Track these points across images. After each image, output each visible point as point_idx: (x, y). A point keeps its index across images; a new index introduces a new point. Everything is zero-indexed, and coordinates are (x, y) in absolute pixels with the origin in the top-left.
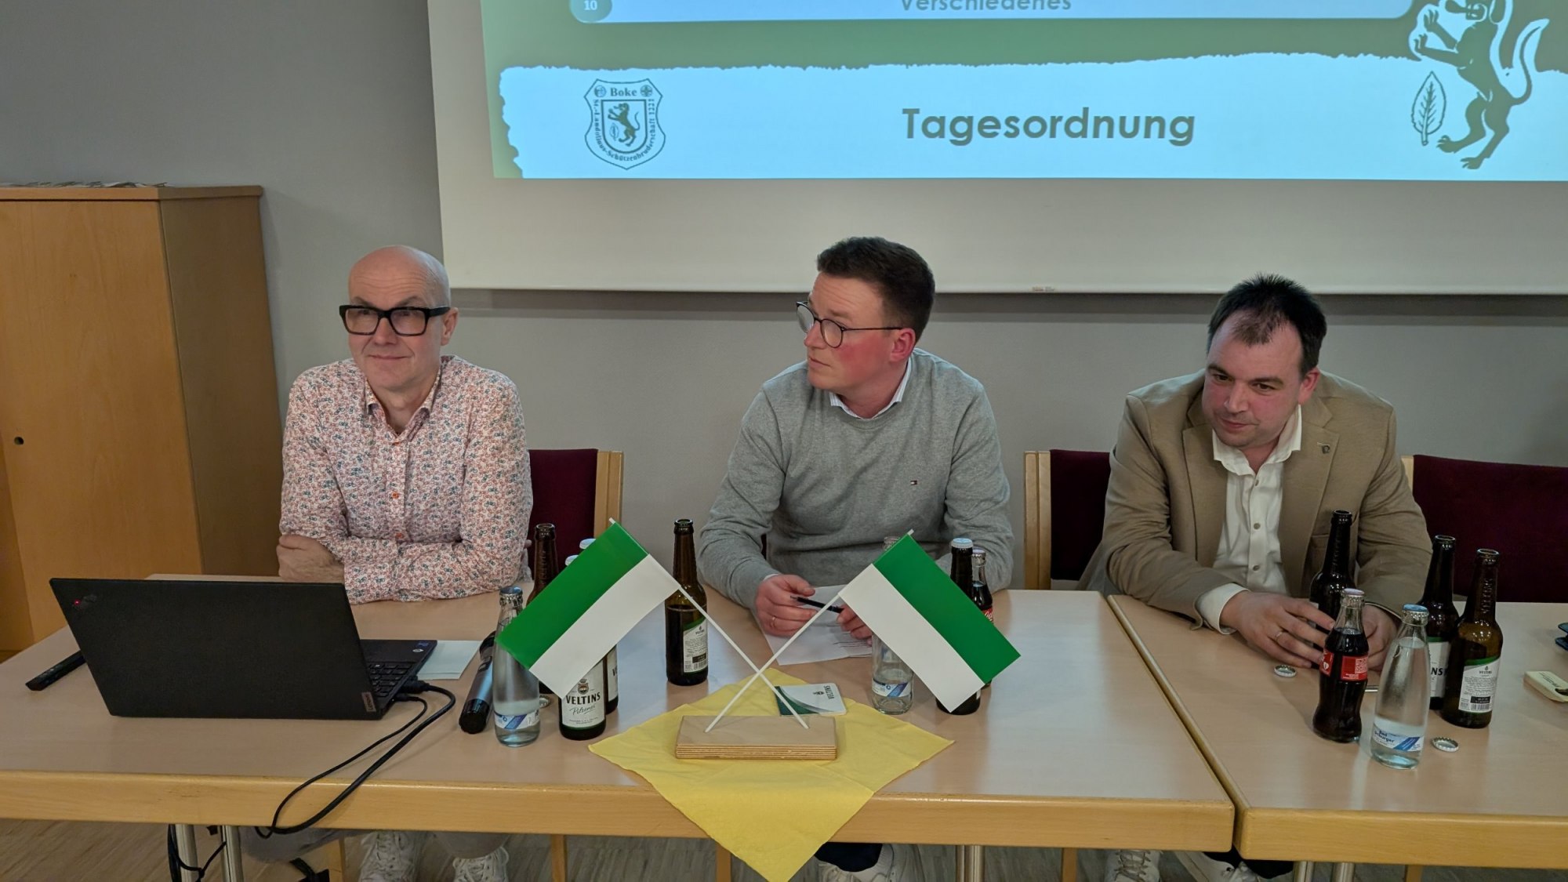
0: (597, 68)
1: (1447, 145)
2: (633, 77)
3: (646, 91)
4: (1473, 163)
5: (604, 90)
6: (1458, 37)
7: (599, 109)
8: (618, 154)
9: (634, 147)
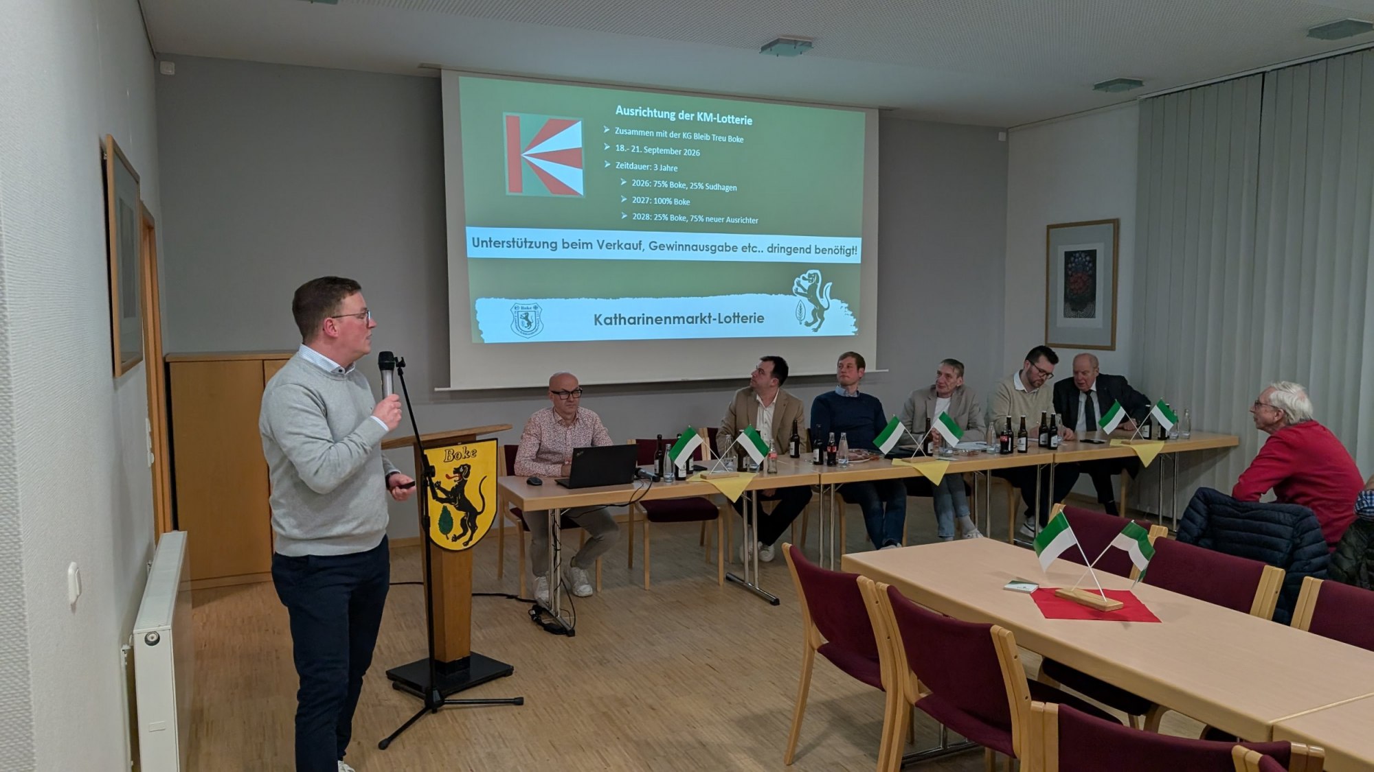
0: (516, 299)
1: (808, 324)
2: (530, 302)
3: (535, 308)
4: (816, 330)
5: (518, 307)
6: (807, 288)
7: (516, 315)
8: (525, 333)
9: (531, 329)
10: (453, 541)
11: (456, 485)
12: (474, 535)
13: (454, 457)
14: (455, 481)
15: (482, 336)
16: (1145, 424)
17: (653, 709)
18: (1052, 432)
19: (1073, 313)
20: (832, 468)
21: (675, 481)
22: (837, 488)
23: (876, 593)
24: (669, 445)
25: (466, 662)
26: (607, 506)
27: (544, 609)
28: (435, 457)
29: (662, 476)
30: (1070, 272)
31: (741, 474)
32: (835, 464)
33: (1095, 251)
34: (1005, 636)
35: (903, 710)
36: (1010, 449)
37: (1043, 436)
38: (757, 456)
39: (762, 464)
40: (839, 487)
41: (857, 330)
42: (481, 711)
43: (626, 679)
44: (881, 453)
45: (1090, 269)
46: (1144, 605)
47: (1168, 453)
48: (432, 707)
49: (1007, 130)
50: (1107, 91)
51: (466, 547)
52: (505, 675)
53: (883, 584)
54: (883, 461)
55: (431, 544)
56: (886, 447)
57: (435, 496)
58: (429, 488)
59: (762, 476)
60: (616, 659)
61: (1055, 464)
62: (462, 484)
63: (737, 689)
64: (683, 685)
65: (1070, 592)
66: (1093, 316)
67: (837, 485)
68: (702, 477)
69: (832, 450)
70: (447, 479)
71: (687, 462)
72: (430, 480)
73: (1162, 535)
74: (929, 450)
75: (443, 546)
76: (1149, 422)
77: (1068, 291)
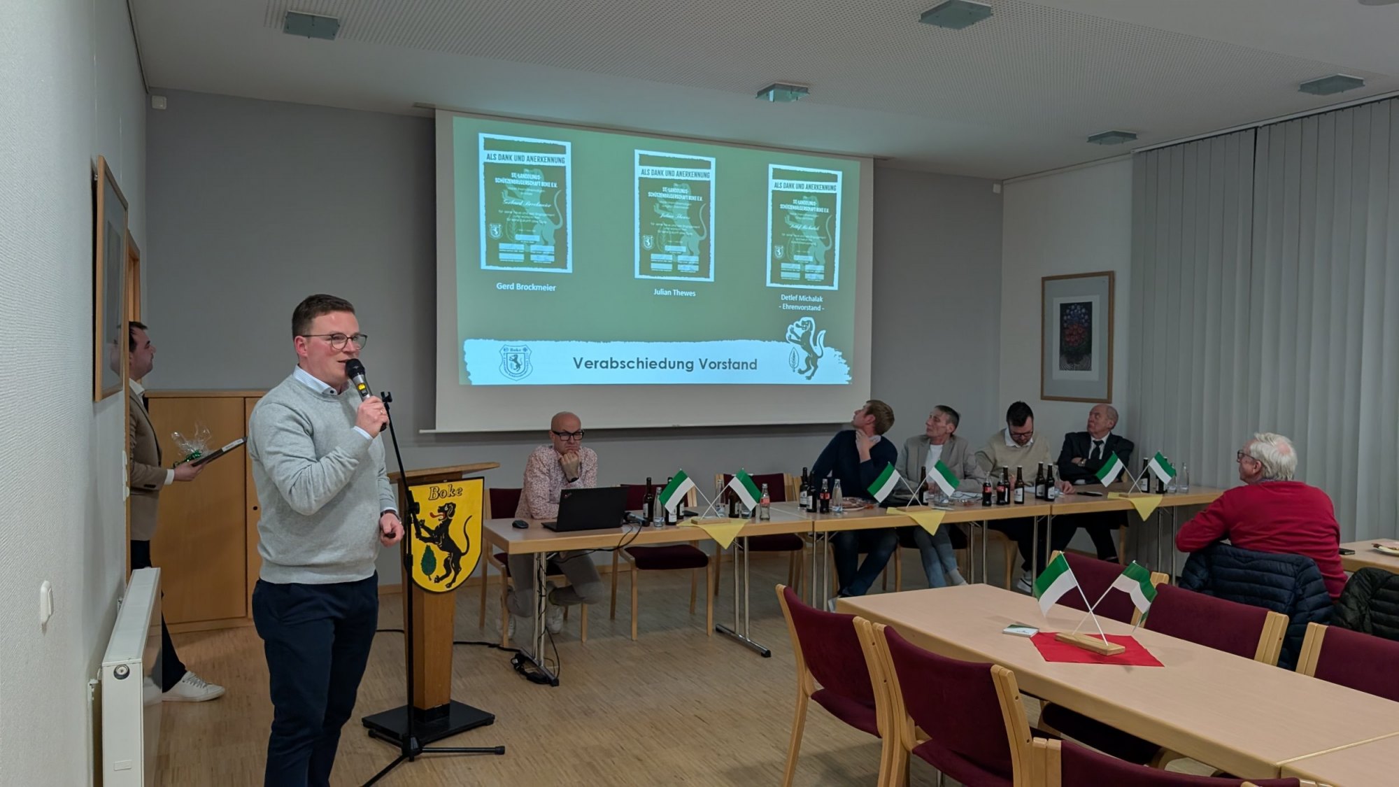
0: (505, 340)
1: (801, 372)
2: (520, 344)
3: (525, 350)
4: (809, 378)
5: (508, 349)
6: (800, 336)
7: (505, 357)
8: (513, 375)
9: (520, 372)
10: (435, 582)
11: (441, 525)
12: (458, 577)
13: (439, 495)
14: (439, 520)
15: (470, 377)
16: (1142, 477)
17: (639, 760)
18: (1048, 484)
19: (1068, 366)
20: (825, 515)
21: (665, 526)
22: (831, 537)
23: (873, 635)
24: (659, 489)
25: (445, 710)
26: (595, 550)
27: (528, 658)
28: (420, 493)
29: (652, 520)
30: (1065, 325)
31: (732, 519)
32: (828, 511)
33: (1090, 304)
34: (1006, 675)
35: (900, 758)
36: (1006, 500)
37: (1040, 488)
38: (749, 502)
39: (754, 510)
40: (834, 534)
41: (850, 378)
42: (460, 762)
43: (611, 729)
44: (875, 501)
45: (1086, 321)
46: (1146, 651)
47: (1167, 508)
48: (409, 755)
49: (1001, 182)
50: (1101, 144)
51: (448, 589)
52: (485, 724)
53: (880, 625)
54: (877, 509)
55: (413, 585)
56: (881, 496)
57: (418, 535)
58: (413, 525)
59: (754, 522)
60: (601, 709)
61: (1053, 516)
62: (446, 523)
63: (727, 741)
64: (671, 736)
65: (1070, 636)
66: (1088, 368)
67: (830, 533)
68: (693, 522)
69: (824, 497)
70: (431, 518)
71: (678, 506)
72: (415, 517)
73: (1163, 582)
74: (924, 499)
75: (426, 588)
76: (1147, 475)
77: (1063, 344)
